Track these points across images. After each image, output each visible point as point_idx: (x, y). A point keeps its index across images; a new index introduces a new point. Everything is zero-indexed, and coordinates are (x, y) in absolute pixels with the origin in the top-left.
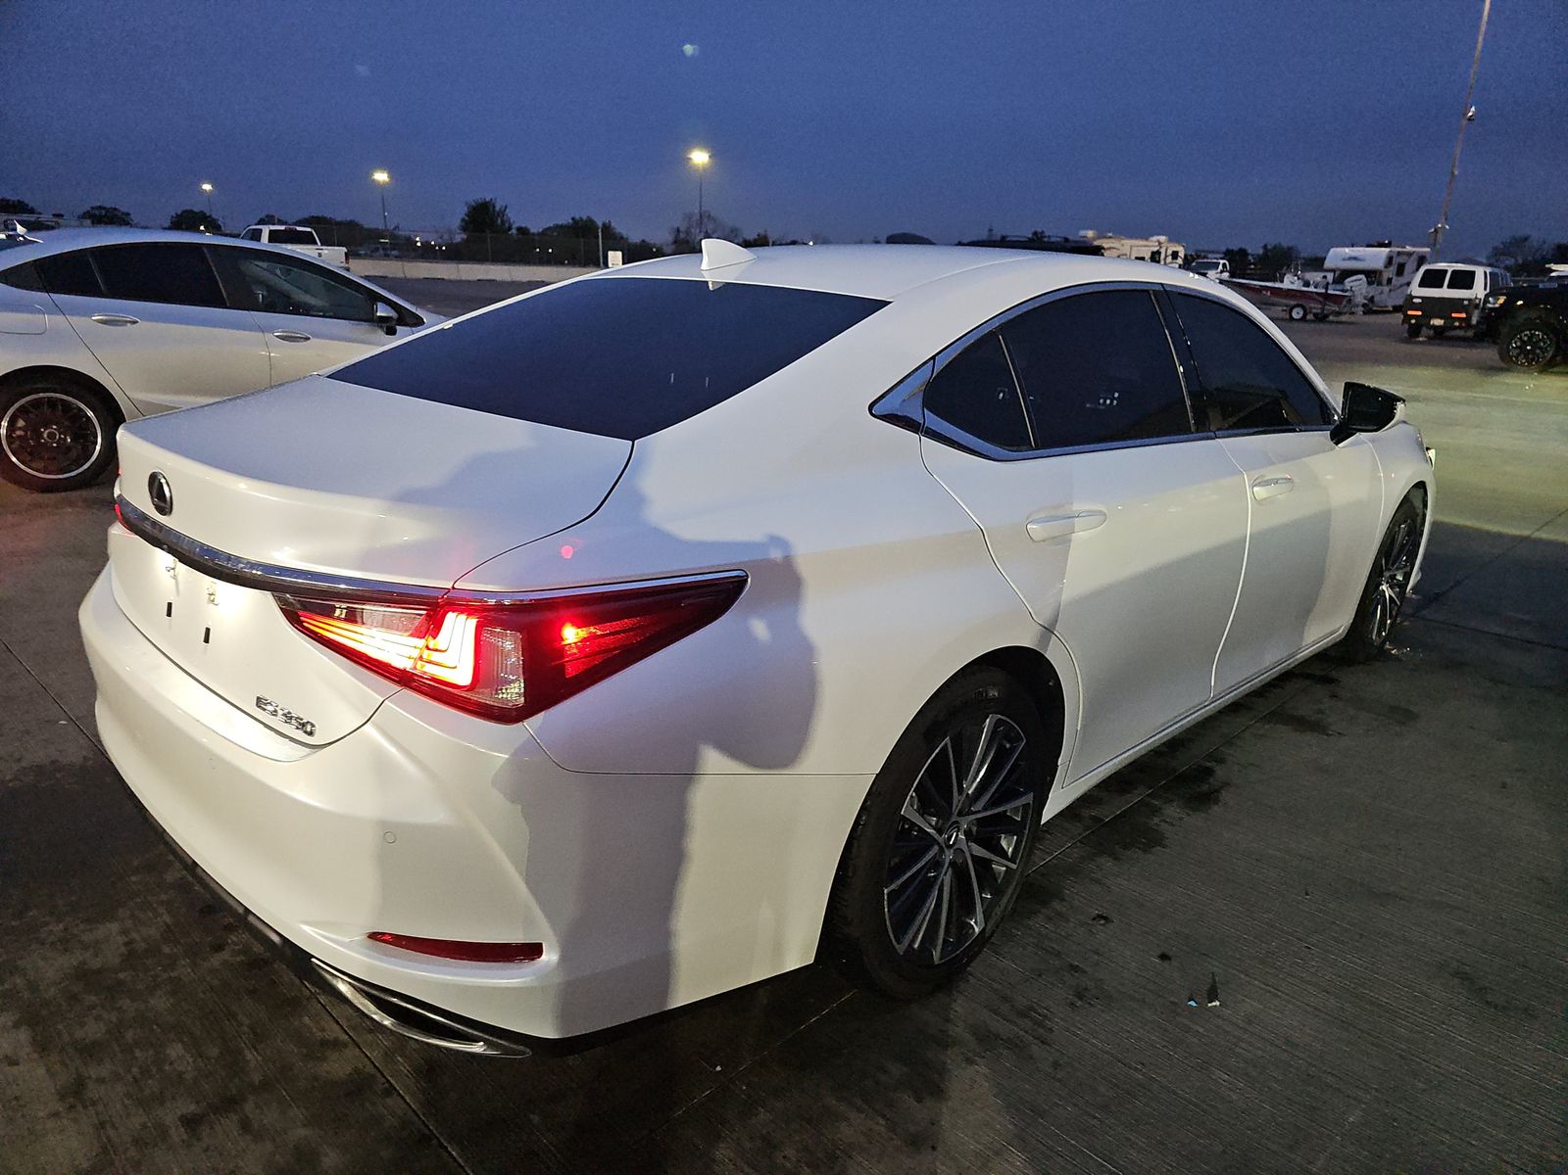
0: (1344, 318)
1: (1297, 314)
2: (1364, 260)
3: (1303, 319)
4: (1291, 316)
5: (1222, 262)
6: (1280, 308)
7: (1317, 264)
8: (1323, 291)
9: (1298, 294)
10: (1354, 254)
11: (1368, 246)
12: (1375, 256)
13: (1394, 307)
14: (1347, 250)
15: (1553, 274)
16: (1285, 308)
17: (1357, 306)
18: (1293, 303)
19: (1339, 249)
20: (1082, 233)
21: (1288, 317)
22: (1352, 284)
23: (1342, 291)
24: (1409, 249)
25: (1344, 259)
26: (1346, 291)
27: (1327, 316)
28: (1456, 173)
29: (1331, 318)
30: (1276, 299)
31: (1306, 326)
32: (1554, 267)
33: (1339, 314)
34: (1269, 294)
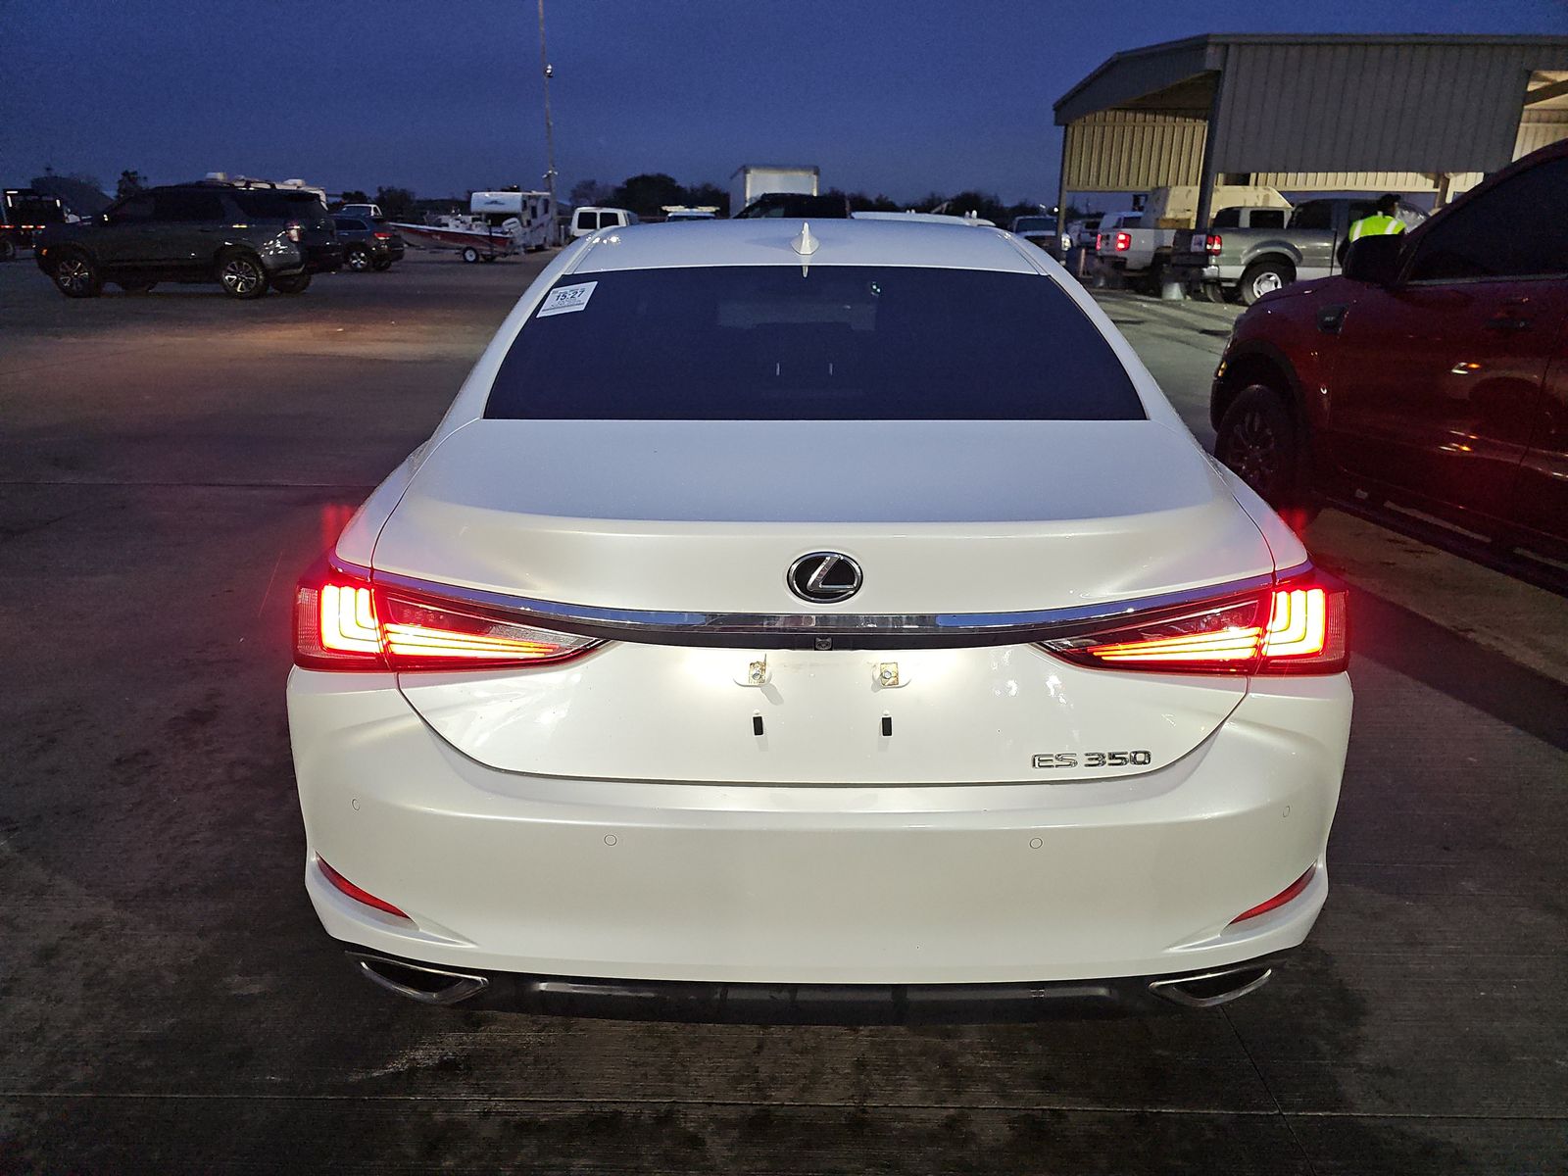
0: (508, 259)
1: (470, 256)
2: (503, 204)
3: (476, 261)
4: (465, 258)
5: (373, 206)
6: (453, 251)
7: (464, 207)
8: (488, 234)
9: (466, 237)
10: (493, 198)
11: (503, 190)
12: (513, 199)
13: (537, 246)
14: (487, 194)
15: (670, 215)
16: (457, 251)
17: (519, 247)
18: (464, 246)
19: (479, 194)
20: (211, 175)
21: (462, 259)
22: (510, 226)
23: (501, 233)
24: (534, 193)
25: (487, 203)
26: (506, 233)
27: (494, 257)
28: (551, 124)
29: (498, 259)
30: (445, 242)
31: (481, 267)
32: (668, 209)
33: (506, 255)
34: (439, 238)
